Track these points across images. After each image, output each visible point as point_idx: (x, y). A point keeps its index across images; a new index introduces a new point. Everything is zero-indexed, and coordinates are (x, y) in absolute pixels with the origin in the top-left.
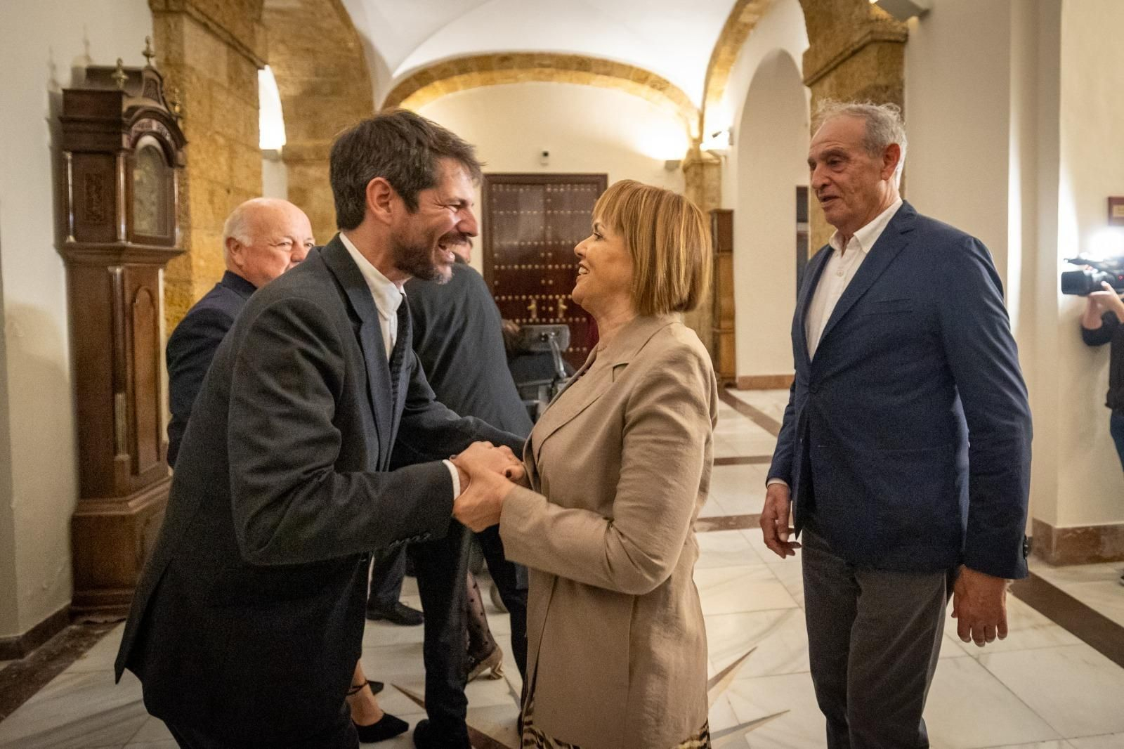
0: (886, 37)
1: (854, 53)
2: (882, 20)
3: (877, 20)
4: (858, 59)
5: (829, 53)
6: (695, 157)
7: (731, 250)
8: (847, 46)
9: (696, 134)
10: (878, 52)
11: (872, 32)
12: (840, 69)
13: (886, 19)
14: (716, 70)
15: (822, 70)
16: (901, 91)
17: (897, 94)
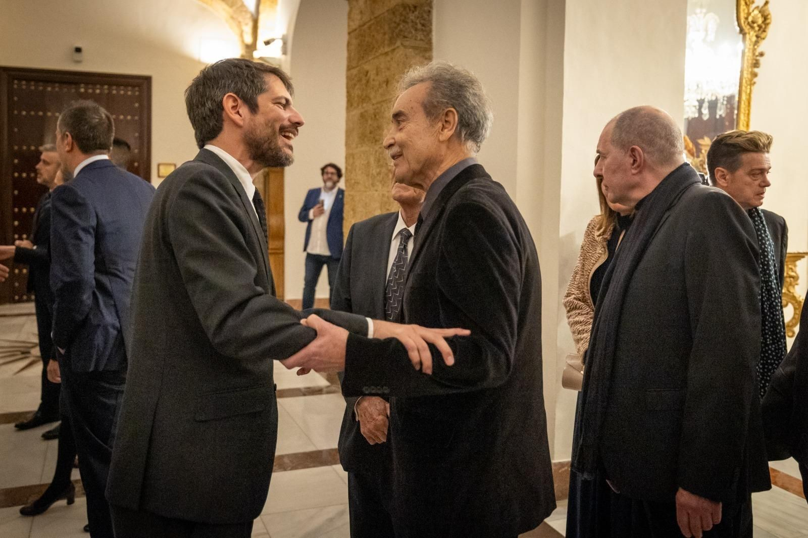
9: (249, 41)
16: (429, 12)
17: (425, 16)
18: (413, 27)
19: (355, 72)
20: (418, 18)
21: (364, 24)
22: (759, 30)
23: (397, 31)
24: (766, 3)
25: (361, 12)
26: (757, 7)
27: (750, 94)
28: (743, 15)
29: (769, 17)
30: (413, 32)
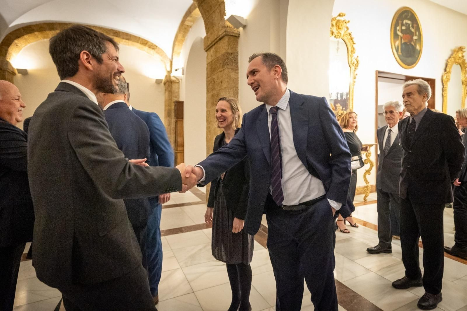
0: (231, 34)
1: (220, 39)
2: (229, 27)
3: (228, 27)
4: (222, 41)
5: (212, 38)
6: (168, 78)
7: (183, 118)
8: (218, 36)
9: (169, 69)
10: (228, 39)
11: (225, 31)
12: (216, 45)
13: (231, 27)
14: (177, 43)
15: (210, 45)
16: (237, 55)
17: (236, 57)
18: (231, 61)
19: (209, 79)
20: (233, 58)
21: (213, 61)
22: (356, 66)
23: (225, 62)
25: (211, 56)
27: (353, 89)
28: (350, 60)
29: (359, 61)
30: (231, 63)
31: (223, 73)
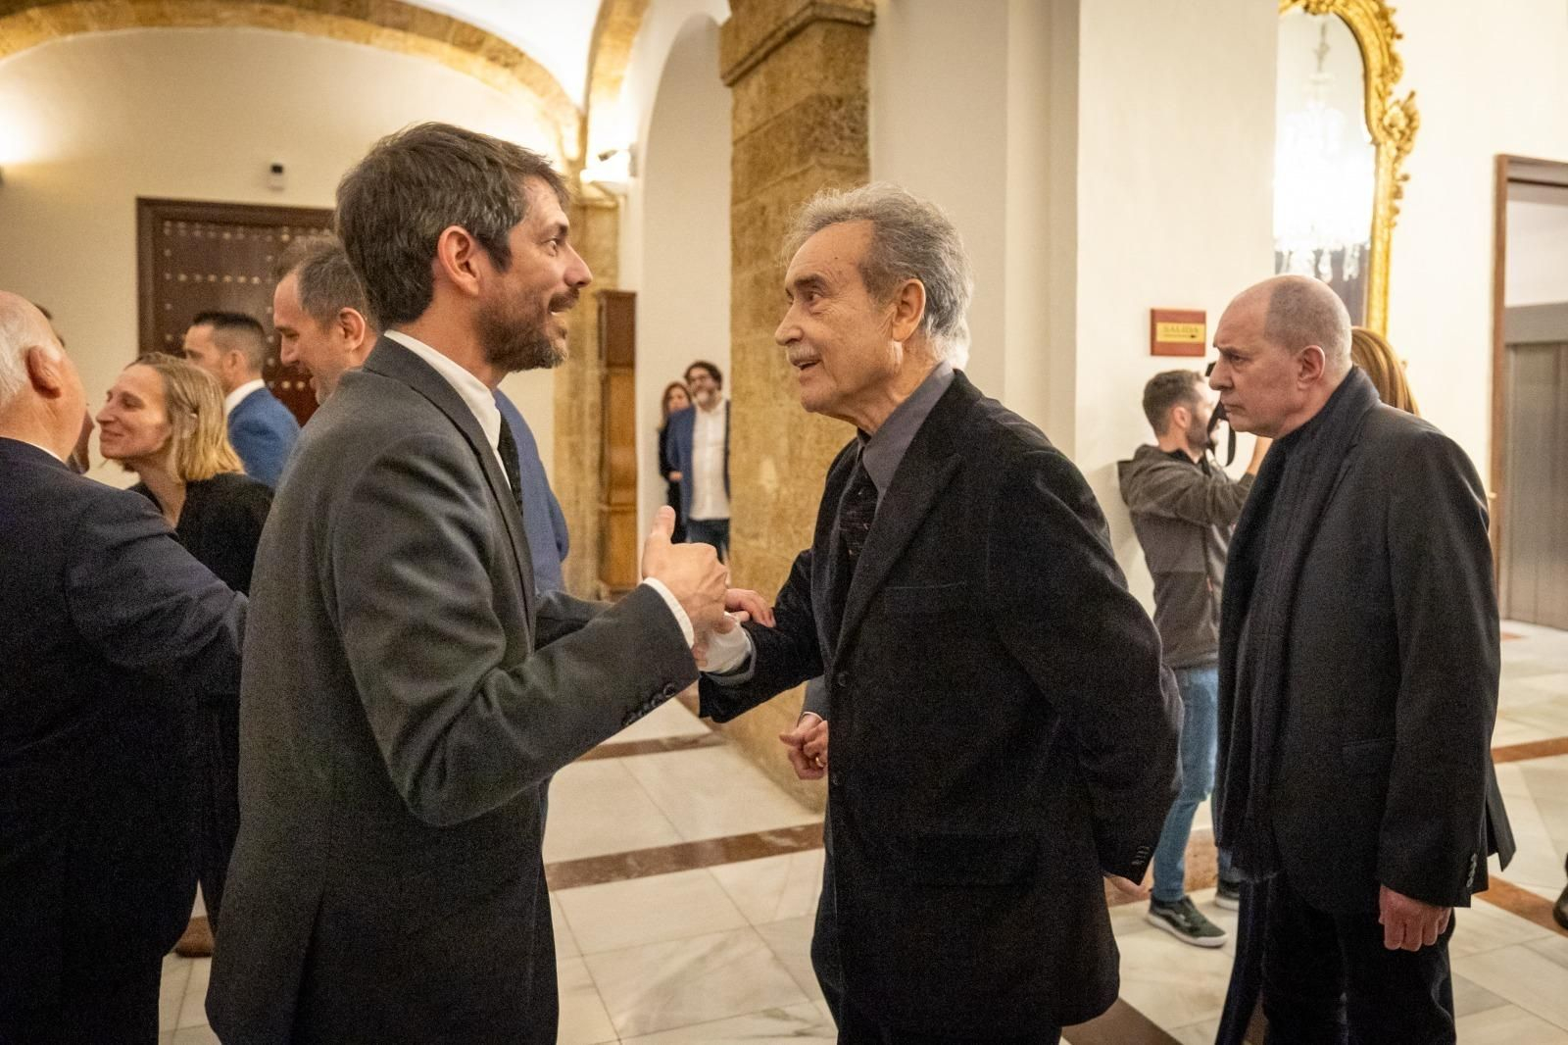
1: (791, 36)
4: (797, 46)
5: (756, 31)
9: (575, 150)
10: (826, 38)
12: (773, 62)
14: (606, 38)
15: (746, 59)
16: (864, 109)
17: (856, 114)
18: (836, 134)
19: (745, 206)
20: (844, 118)
21: (758, 129)
22: (1401, 138)
23: (811, 139)
24: (1412, 95)
25: (753, 109)
26: (1398, 102)
27: (1388, 242)
28: (1374, 115)
29: (1416, 117)
30: (837, 142)
31: (803, 185)
